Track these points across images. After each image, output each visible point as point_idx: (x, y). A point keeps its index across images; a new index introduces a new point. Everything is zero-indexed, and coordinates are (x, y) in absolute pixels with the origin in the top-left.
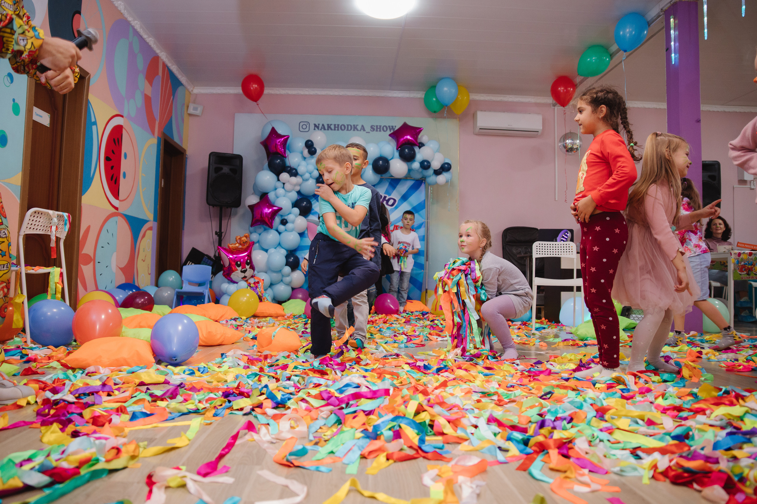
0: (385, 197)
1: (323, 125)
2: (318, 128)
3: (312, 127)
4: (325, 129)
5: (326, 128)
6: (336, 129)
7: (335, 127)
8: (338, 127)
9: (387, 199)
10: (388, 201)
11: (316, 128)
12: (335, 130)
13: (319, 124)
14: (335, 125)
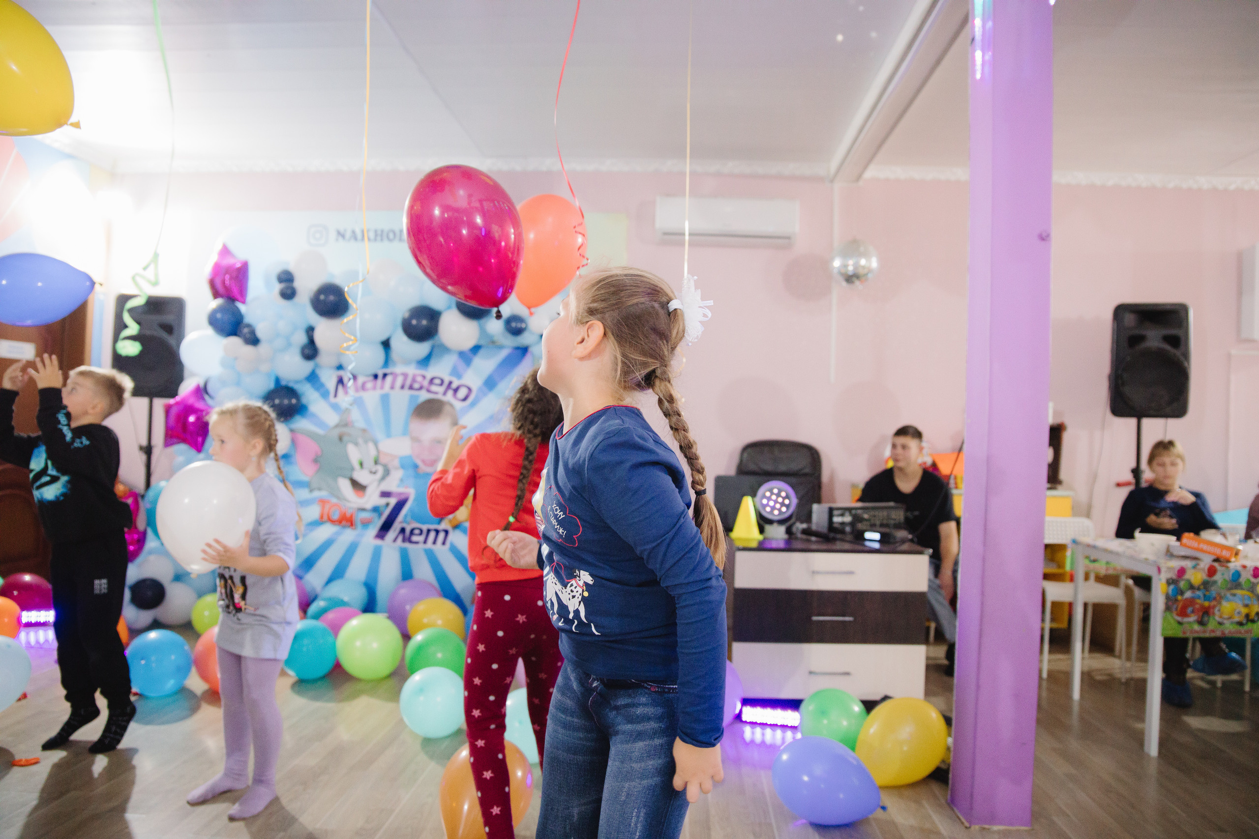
0: (450, 383)
1: (354, 232)
2: (343, 236)
3: (333, 235)
4: (356, 239)
5: (359, 236)
6: (379, 238)
7: (376, 235)
8: (382, 235)
9: (454, 386)
10: (456, 390)
11: (340, 239)
12: (375, 240)
13: (345, 230)
14: (376, 231)
